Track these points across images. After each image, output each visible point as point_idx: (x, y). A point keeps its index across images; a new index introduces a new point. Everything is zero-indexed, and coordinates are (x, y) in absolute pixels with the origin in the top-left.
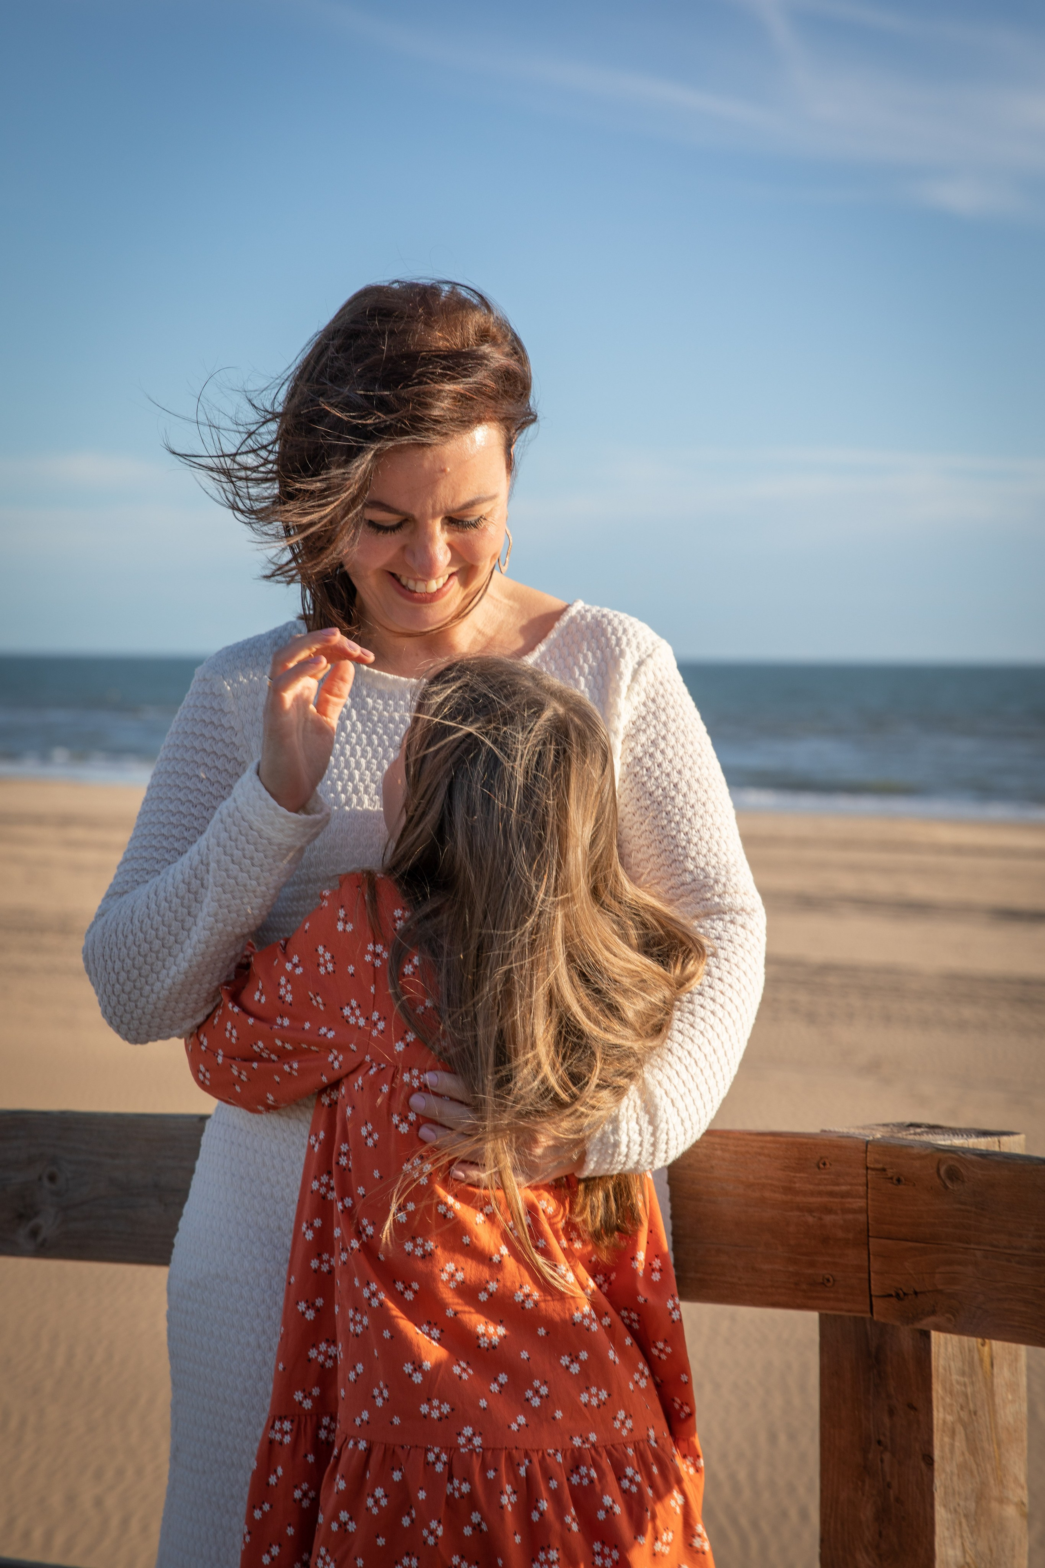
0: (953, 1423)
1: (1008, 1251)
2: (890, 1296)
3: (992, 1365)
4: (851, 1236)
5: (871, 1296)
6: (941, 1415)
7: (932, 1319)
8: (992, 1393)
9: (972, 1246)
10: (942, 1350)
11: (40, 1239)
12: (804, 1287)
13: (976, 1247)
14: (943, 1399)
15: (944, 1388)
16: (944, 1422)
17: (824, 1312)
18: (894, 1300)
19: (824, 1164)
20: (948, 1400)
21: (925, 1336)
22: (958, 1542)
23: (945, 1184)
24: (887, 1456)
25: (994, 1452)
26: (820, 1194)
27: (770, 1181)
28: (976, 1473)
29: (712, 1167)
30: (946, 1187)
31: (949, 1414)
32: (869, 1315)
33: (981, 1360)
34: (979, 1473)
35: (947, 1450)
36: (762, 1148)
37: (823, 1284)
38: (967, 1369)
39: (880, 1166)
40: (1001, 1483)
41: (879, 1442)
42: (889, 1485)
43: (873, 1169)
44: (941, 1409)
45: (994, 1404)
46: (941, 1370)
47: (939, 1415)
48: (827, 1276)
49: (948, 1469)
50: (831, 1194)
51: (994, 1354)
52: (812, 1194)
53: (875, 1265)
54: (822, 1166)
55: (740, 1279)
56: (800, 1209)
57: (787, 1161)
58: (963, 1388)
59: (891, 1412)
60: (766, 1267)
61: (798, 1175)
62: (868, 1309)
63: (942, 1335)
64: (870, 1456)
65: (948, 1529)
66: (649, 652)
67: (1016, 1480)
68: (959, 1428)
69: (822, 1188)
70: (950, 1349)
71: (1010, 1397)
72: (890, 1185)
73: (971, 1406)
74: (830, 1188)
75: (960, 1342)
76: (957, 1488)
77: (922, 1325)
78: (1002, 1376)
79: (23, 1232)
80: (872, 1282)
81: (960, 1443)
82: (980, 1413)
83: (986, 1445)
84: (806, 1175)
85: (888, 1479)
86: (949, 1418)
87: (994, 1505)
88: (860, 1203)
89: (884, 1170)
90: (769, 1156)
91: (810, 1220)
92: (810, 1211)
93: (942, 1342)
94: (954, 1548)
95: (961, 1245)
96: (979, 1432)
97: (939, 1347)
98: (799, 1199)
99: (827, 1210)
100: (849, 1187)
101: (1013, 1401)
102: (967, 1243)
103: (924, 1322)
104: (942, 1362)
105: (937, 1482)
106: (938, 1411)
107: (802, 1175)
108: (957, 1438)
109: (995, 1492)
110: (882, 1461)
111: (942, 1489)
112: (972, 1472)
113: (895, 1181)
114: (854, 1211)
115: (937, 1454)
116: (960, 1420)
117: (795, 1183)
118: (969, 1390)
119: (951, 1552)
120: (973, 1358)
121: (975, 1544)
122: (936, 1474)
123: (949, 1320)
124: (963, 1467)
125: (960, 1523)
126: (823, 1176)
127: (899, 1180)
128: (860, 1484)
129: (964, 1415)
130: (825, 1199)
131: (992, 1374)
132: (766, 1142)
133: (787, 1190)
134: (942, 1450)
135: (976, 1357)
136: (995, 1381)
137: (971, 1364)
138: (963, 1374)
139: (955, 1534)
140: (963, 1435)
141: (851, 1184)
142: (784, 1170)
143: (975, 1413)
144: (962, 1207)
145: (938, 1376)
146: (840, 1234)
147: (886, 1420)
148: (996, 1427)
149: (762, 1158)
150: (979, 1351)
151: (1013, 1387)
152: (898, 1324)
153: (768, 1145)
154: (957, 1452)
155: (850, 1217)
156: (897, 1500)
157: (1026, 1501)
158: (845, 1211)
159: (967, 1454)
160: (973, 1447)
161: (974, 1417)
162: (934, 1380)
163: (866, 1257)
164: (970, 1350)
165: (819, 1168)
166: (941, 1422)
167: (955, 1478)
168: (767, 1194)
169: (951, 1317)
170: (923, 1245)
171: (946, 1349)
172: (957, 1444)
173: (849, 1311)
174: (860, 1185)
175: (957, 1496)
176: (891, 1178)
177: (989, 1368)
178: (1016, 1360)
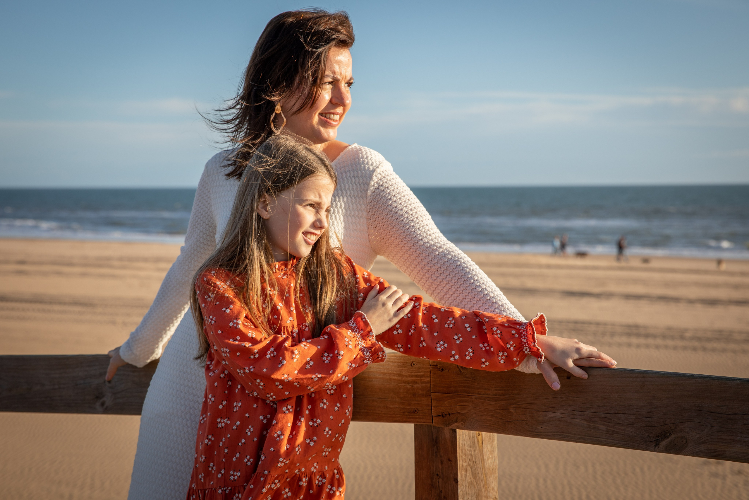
0: (466, 466)
1: (485, 396)
2: (440, 416)
3: (483, 444)
4: (424, 392)
5: (432, 416)
6: (461, 463)
7: (456, 424)
8: (483, 455)
9: (471, 395)
10: (461, 437)
11: (105, 406)
12: (407, 414)
13: (472, 395)
14: (462, 456)
15: (462, 452)
16: (462, 466)
17: (416, 423)
18: (441, 417)
19: (414, 364)
20: (464, 457)
21: (454, 431)
23: (460, 370)
24: (440, 480)
25: (484, 478)
26: (412, 376)
27: (393, 372)
28: (476, 486)
29: (370, 367)
30: (461, 372)
31: (464, 462)
32: (432, 424)
33: (478, 442)
34: (477, 486)
35: (464, 476)
36: (390, 359)
37: (414, 412)
38: (472, 445)
39: (435, 364)
40: (487, 490)
41: (437, 475)
42: (441, 492)
43: (433, 365)
44: (461, 461)
45: (483, 459)
46: (461, 445)
47: (460, 463)
48: (415, 409)
49: (464, 485)
50: (417, 376)
51: (484, 439)
52: (409, 376)
53: (434, 404)
54: (413, 365)
55: (382, 411)
56: (404, 382)
57: (399, 364)
58: (470, 452)
59: (442, 463)
60: (392, 406)
61: (403, 369)
62: (432, 421)
63: (461, 431)
64: (434, 480)
66: (377, 166)
67: (493, 489)
68: (469, 468)
69: (413, 374)
70: (464, 437)
72: (439, 372)
73: (474, 459)
74: (416, 374)
75: (469, 434)
76: (468, 492)
77: (453, 426)
78: (487, 448)
79: (98, 404)
80: (433, 410)
81: (469, 474)
82: (478, 462)
83: (480, 475)
84: (407, 369)
85: (441, 489)
86: (464, 464)
87: (484, 499)
88: (428, 379)
89: (437, 366)
90: (392, 362)
91: (409, 387)
92: (408, 383)
93: (461, 434)
95: (466, 394)
96: (477, 470)
97: (460, 436)
98: (404, 378)
99: (415, 382)
100: (423, 373)
101: (492, 458)
102: (469, 393)
103: (453, 425)
104: (461, 442)
105: (459, 489)
106: (460, 461)
107: (405, 369)
108: (468, 472)
109: (484, 494)
110: (438, 482)
111: (462, 492)
112: (474, 486)
113: (441, 370)
114: (426, 383)
115: (459, 478)
116: (469, 465)
117: (403, 372)
118: (473, 453)
120: (474, 440)
122: (459, 486)
123: (462, 424)
124: (470, 484)
126: (413, 369)
127: (443, 370)
128: (430, 492)
129: (471, 463)
130: (414, 378)
131: (483, 447)
132: (391, 356)
133: (400, 375)
134: (462, 476)
135: (476, 440)
136: (484, 450)
137: (474, 442)
138: (470, 447)
140: (470, 471)
141: (424, 372)
142: (398, 367)
143: (476, 462)
144: (467, 379)
145: (460, 448)
146: (420, 392)
147: (440, 466)
148: (485, 468)
149: (389, 363)
150: (477, 438)
151: (492, 452)
152: (443, 427)
153: (392, 358)
154: (468, 478)
155: (424, 385)
156: (444, 497)
157: (498, 498)
158: (422, 383)
159: (472, 478)
160: (475, 476)
161: (475, 464)
162: (458, 449)
163: (430, 401)
164: (473, 438)
165: (412, 366)
166: (461, 465)
167: (467, 488)
168: (392, 377)
169: (463, 423)
170: (452, 395)
171: (463, 437)
172: (468, 474)
173: (424, 423)
174: (428, 372)
175: (468, 495)
176: (440, 369)
177: (481, 444)
178: (493, 441)
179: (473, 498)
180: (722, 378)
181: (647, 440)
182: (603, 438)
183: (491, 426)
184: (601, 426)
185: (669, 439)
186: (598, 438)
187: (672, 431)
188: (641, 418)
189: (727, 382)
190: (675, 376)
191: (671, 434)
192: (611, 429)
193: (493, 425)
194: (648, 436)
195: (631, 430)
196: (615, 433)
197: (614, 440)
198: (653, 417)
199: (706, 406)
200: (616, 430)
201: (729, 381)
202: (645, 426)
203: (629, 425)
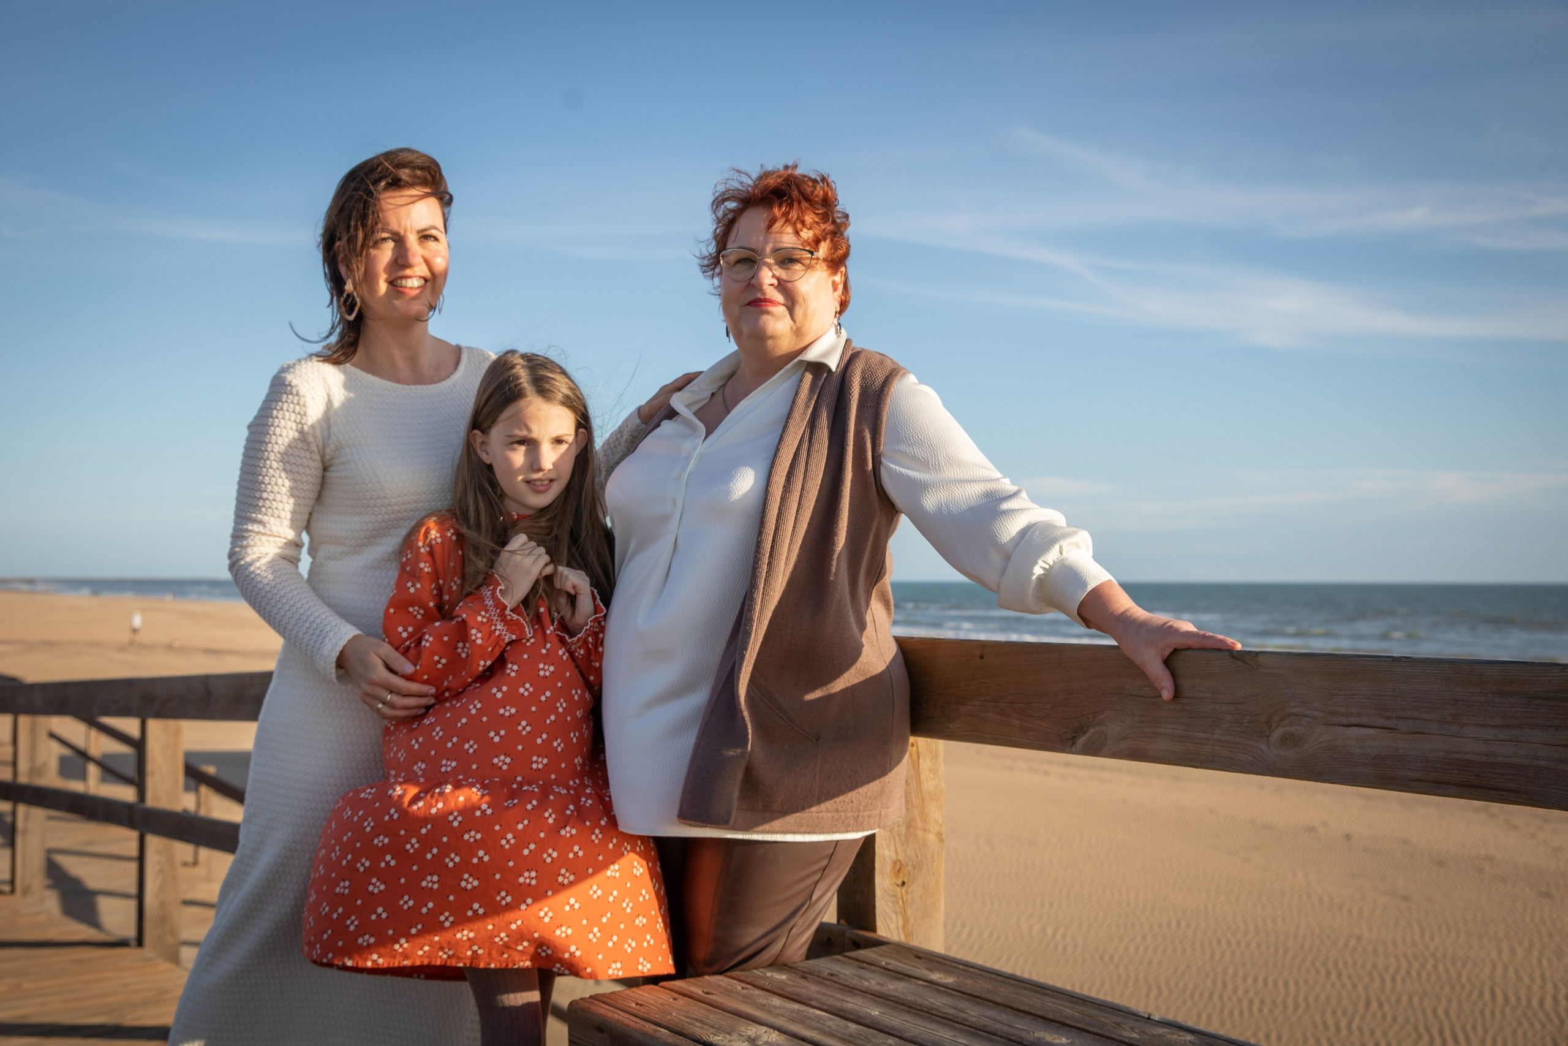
3: (919, 758)
22: (892, 848)
40: (924, 820)
45: (920, 779)
51: (920, 751)
65: (885, 840)
67: (936, 820)
71: (931, 776)
78: (926, 764)
83: (914, 799)
87: (920, 833)
94: (889, 850)
101: (934, 779)
109: (920, 825)
119: (887, 852)
121: (905, 851)
125: (894, 839)
136: (921, 767)
139: (890, 843)
148: (921, 791)
177: (916, 759)
178: (936, 756)
179: (900, 829)
185: (1087, 735)
194: (1065, 732)
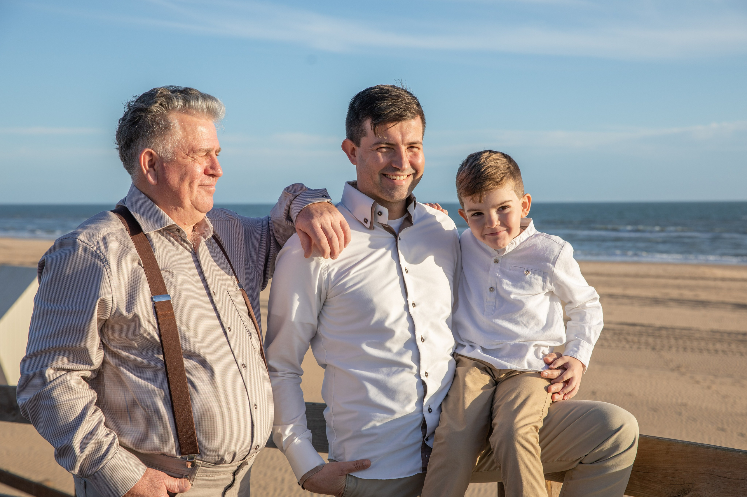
131: (551, 490)
180: (728, 450)
181: (671, 495)
182: (638, 492)
183: (553, 476)
184: (636, 482)
185: (688, 495)
186: (634, 491)
187: (690, 489)
188: (666, 477)
189: (732, 453)
190: (692, 445)
191: (690, 492)
192: (643, 484)
193: (554, 475)
194: (672, 492)
195: (659, 487)
196: (647, 488)
197: (646, 494)
198: (676, 477)
199: (716, 471)
200: (647, 486)
201: (734, 452)
202: (669, 484)
203: (657, 483)
